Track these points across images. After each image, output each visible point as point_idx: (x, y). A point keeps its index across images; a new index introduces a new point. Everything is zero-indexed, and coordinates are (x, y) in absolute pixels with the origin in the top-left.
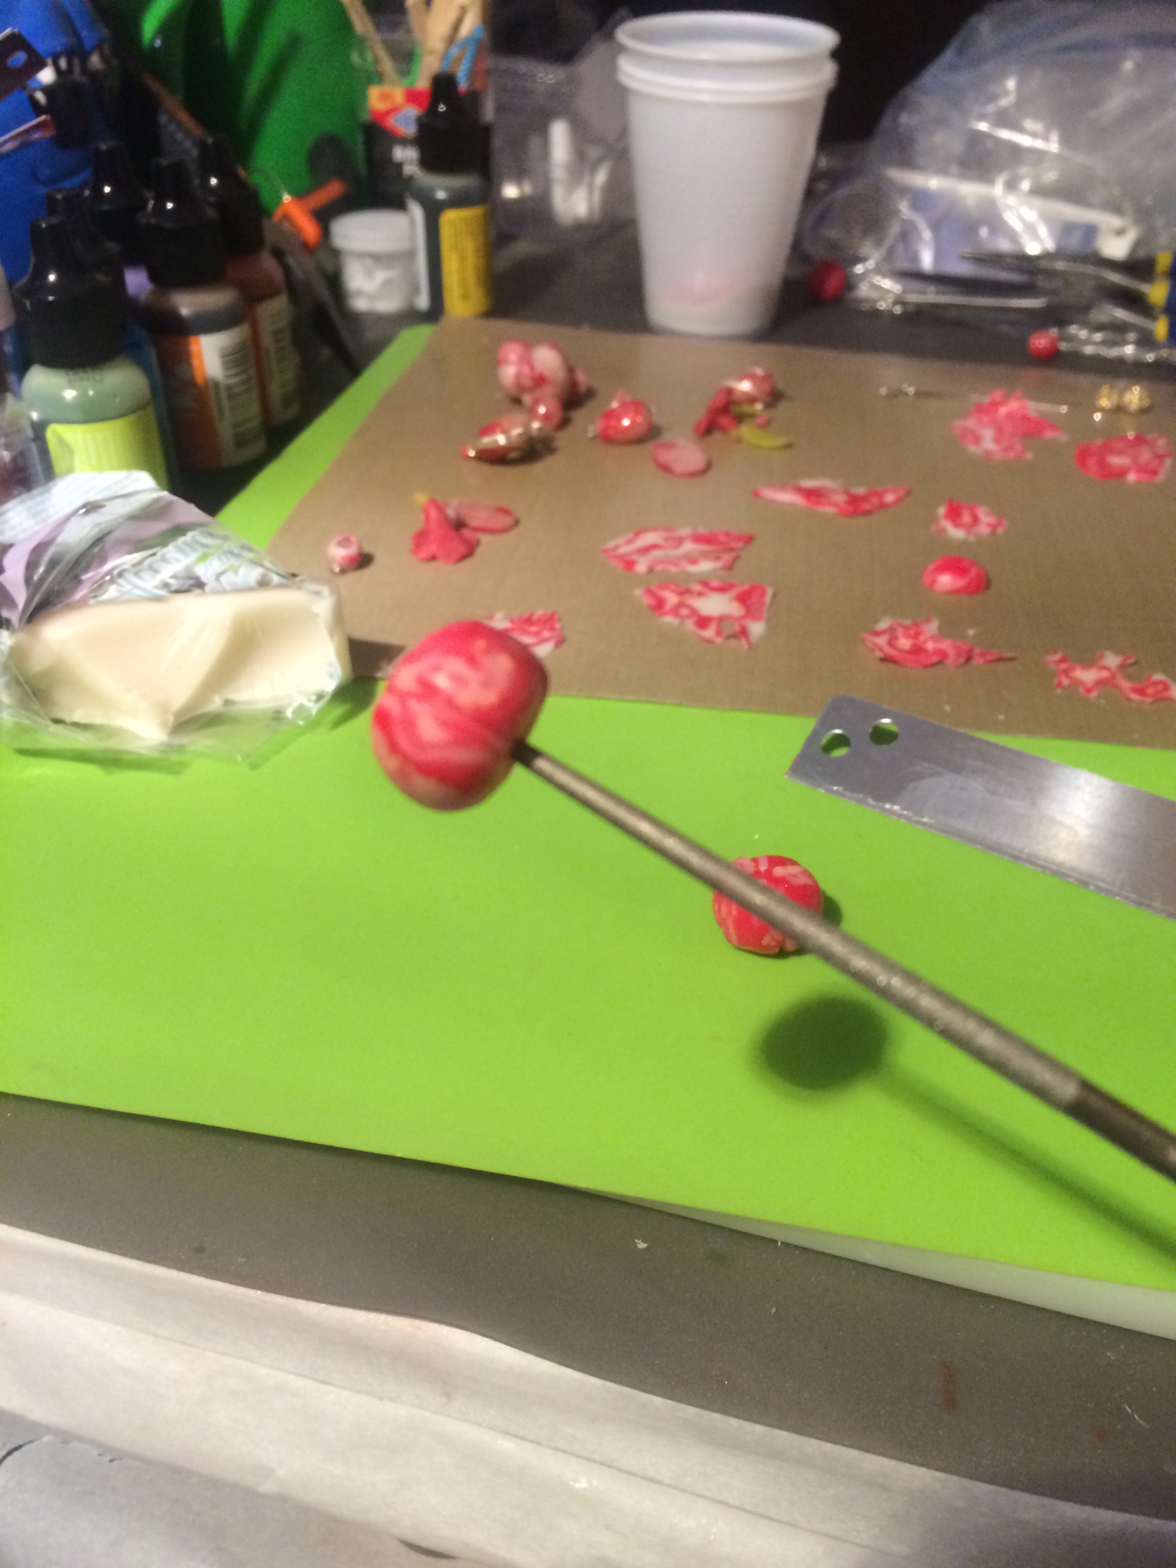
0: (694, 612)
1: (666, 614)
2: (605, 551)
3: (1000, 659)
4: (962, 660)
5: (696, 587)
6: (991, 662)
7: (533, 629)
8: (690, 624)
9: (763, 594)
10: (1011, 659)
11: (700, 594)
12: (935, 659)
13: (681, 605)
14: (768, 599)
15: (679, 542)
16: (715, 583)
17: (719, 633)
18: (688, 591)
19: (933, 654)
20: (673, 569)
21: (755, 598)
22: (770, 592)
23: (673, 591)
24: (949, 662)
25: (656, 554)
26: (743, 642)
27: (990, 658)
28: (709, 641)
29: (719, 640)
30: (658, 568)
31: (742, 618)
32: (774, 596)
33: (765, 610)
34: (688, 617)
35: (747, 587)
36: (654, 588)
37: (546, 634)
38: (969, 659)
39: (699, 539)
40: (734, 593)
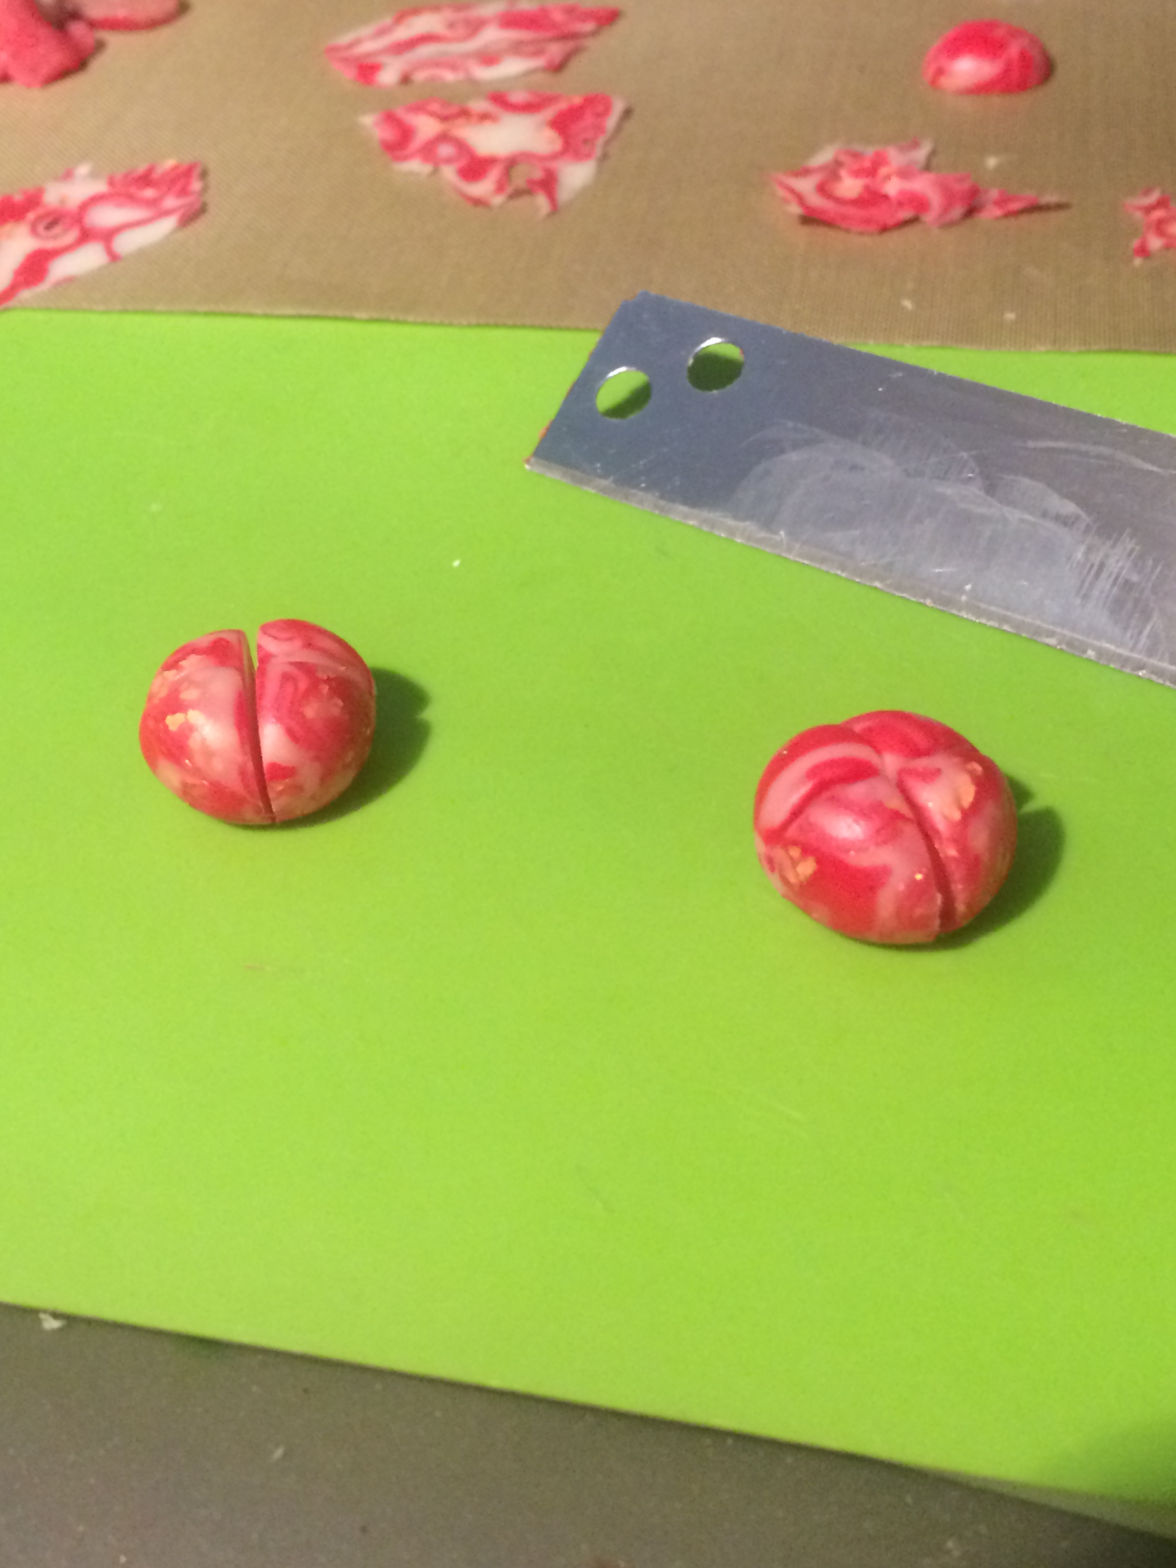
0: (462, 147)
1: (406, 158)
2: (332, 50)
3: (1035, 208)
4: (957, 211)
5: (479, 105)
6: (1016, 213)
7: (149, 193)
8: (449, 173)
9: (607, 110)
10: (1060, 207)
11: (484, 117)
12: (906, 214)
13: (443, 138)
14: (611, 122)
15: (475, 27)
16: (518, 96)
17: (500, 188)
18: (464, 113)
19: (900, 204)
20: (449, 76)
21: (589, 119)
22: (618, 107)
23: (433, 114)
24: (928, 218)
25: (425, 51)
26: (541, 201)
27: (1016, 206)
28: (477, 202)
29: (498, 200)
30: (420, 76)
31: (555, 156)
32: (627, 113)
33: (601, 140)
34: (449, 161)
35: (577, 100)
36: (400, 113)
37: (170, 202)
38: (971, 211)
39: (511, 21)
40: (549, 113)
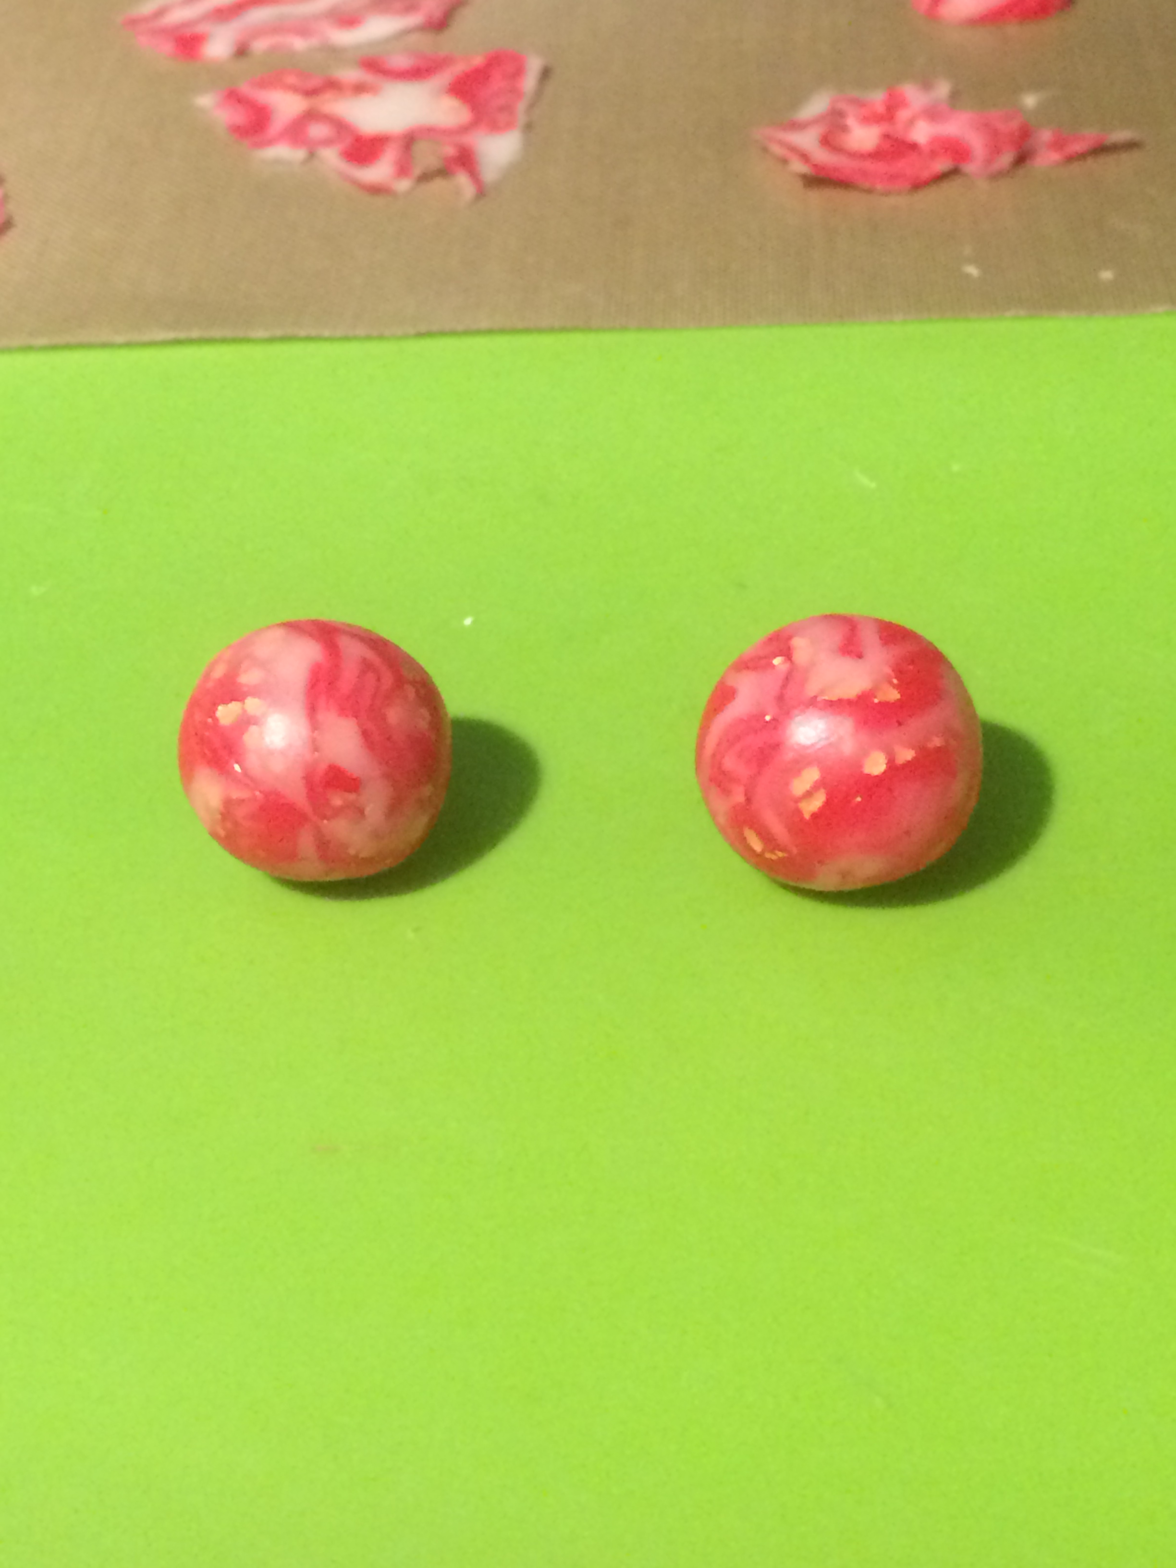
0: (341, 126)
1: (270, 142)
2: (133, 23)
3: (1101, 149)
4: (1006, 159)
5: (350, 74)
6: (1082, 156)
8: (331, 157)
9: (519, 72)
10: (1131, 146)
11: (360, 89)
12: (942, 165)
13: (311, 116)
14: (529, 82)
16: (401, 61)
17: (403, 170)
18: (332, 85)
19: (933, 154)
20: (299, 44)
21: (497, 83)
22: (534, 65)
23: (295, 89)
24: (970, 168)
26: (462, 179)
27: (1078, 147)
28: (376, 190)
29: (403, 185)
30: (260, 46)
31: (464, 129)
32: (546, 74)
33: (521, 107)
34: (327, 142)
35: (478, 61)
36: (244, 88)
38: (1022, 159)
40: (444, 78)
